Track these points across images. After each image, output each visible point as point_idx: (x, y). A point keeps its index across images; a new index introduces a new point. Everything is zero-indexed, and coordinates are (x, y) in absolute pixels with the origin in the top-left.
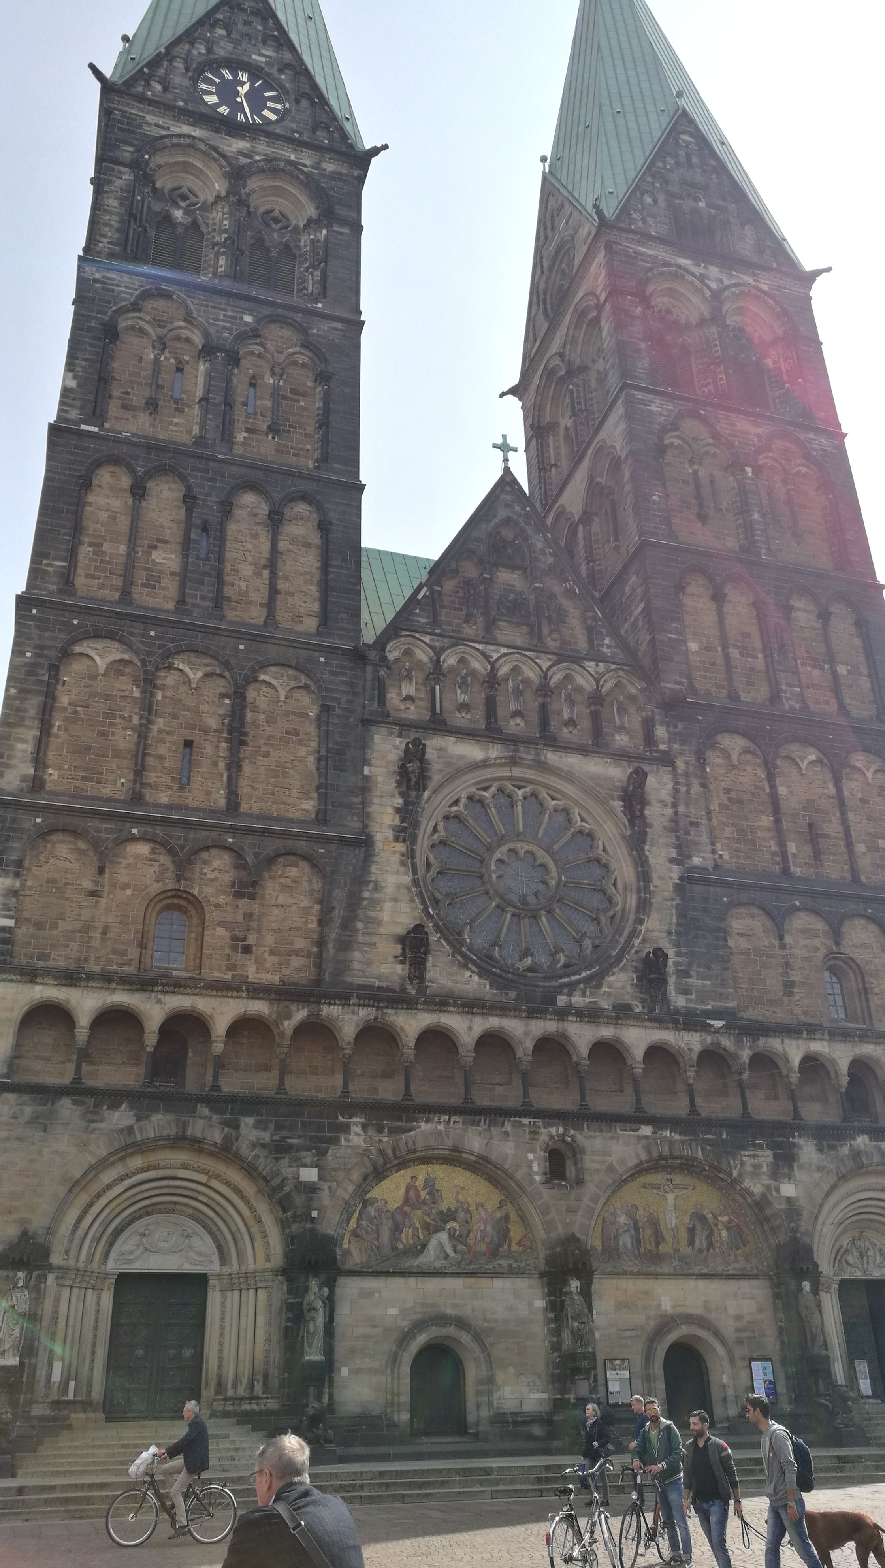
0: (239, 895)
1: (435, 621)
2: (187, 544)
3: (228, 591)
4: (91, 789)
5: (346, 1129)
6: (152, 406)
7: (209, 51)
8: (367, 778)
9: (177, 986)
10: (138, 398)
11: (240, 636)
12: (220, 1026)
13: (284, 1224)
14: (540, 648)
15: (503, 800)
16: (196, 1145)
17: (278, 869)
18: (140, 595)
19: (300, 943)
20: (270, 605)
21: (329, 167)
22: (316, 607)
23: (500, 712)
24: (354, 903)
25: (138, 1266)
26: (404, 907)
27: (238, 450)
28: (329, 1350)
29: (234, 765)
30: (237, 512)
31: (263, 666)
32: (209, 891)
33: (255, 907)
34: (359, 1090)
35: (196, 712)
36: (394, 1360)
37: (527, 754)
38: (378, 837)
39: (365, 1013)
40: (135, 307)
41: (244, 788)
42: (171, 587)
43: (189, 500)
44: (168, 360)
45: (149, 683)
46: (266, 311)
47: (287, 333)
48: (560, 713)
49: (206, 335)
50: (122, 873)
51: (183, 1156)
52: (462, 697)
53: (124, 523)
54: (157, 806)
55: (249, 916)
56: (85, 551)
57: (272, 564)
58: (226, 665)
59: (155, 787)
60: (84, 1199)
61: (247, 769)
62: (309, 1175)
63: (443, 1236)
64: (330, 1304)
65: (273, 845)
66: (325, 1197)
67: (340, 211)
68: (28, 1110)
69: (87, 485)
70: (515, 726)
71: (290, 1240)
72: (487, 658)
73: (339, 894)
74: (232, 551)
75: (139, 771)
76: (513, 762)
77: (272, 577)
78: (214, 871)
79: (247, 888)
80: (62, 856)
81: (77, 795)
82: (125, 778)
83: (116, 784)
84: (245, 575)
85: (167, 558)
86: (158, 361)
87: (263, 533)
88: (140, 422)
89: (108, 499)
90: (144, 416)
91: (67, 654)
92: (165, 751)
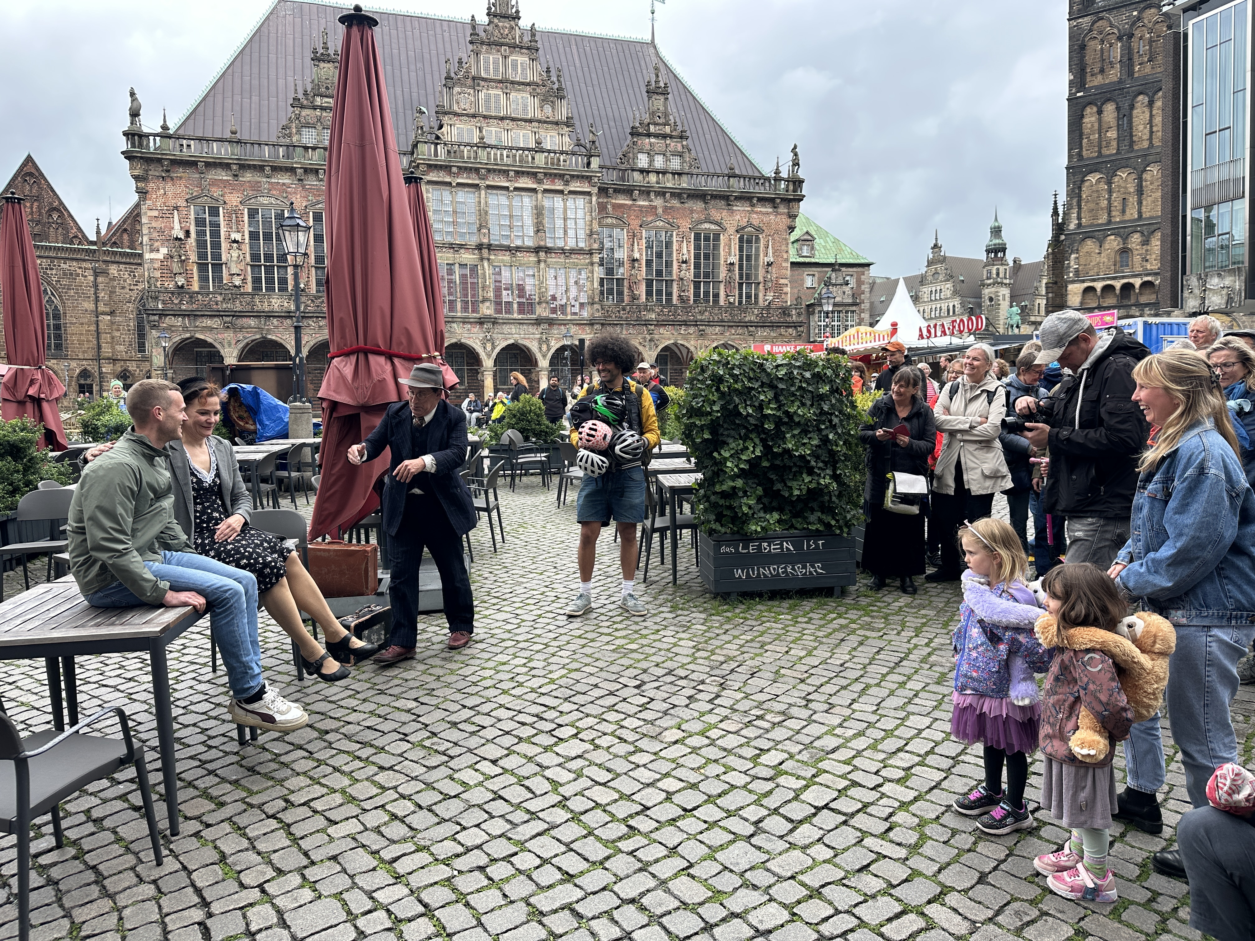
0: (1143, 245)
2: (1119, 126)
3: (1135, 139)
4: (1095, 222)
6: (1102, 71)
9: (1123, 277)
10: (1096, 70)
11: (1138, 157)
12: (1138, 285)
17: (1154, 235)
18: (1105, 151)
20: (1150, 139)
27: (1136, 75)
29: (1140, 203)
30: (1136, 105)
31: (1148, 166)
32: (1134, 245)
35: (1126, 188)
40: (1091, 30)
41: (1144, 209)
42: (1114, 144)
43: (1118, 109)
44: (1106, 46)
45: (1109, 183)
47: (1154, 9)
49: (1119, 30)
50: (1106, 246)
53: (1096, 126)
54: (1116, 223)
55: (1146, 250)
56: (1085, 142)
57: (1150, 122)
58: (1135, 168)
59: (1114, 216)
61: (1144, 203)
65: (1153, 228)
69: (1082, 116)
74: (1136, 121)
75: (1109, 213)
77: (1151, 127)
78: (1136, 238)
79: (1146, 242)
80: (1090, 245)
81: (1092, 225)
82: (1105, 216)
83: (1103, 219)
84: (1141, 130)
85: (1112, 134)
86: (1102, 49)
87: (1147, 110)
88: (1098, 80)
89: (1090, 119)
90: (1100, 77)
91: (1083, 181)
92: (1117, 204)
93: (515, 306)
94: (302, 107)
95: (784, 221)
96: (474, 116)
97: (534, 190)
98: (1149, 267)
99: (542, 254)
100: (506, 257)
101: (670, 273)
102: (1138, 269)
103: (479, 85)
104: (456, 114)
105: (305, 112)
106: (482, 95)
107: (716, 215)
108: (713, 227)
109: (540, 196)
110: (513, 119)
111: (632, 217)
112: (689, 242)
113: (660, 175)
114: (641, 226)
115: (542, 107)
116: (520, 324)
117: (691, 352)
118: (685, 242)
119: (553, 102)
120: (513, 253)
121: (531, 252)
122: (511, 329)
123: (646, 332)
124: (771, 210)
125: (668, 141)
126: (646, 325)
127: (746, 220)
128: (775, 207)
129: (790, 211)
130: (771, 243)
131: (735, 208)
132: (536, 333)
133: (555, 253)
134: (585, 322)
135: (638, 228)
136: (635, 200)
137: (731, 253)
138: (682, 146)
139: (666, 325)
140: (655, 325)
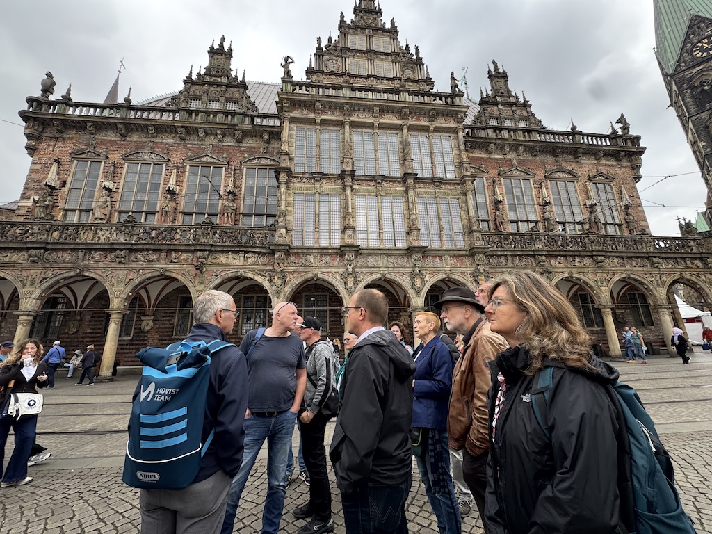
7: (692, 44)
97: (399, 127)
99: (410, 184)
100: (370, 187)
103: (346, 54)
106: (349, 62)
107: (567, 166)
108: (567, 176)
109: (405, 131)
111: (490, 168)
112: (547, 188)
113: (512, 133)
114: (499, 174)
115: (403, 71)
116: (388, 255)
117: (591, 287)
118: (544, 187)
119: (412, 68)
120: (379, 183)
121: (399, 182)
122: (377, 261)
123: (535, 265)
124: (615, 163)
125: (514, 108)
126: (534, 256)
127: (595, 170)
128: (618, 160)
129: (633, 163)
130: (623, 189)
131: (582, 161)
132: (408, 265)
133: (423, 183)
134: (464, 252)
135: (496, 176)
136: (491, 153)
137: (588, 197)
138: (528, 112)
139: (557, 256)
140: (545, 255)
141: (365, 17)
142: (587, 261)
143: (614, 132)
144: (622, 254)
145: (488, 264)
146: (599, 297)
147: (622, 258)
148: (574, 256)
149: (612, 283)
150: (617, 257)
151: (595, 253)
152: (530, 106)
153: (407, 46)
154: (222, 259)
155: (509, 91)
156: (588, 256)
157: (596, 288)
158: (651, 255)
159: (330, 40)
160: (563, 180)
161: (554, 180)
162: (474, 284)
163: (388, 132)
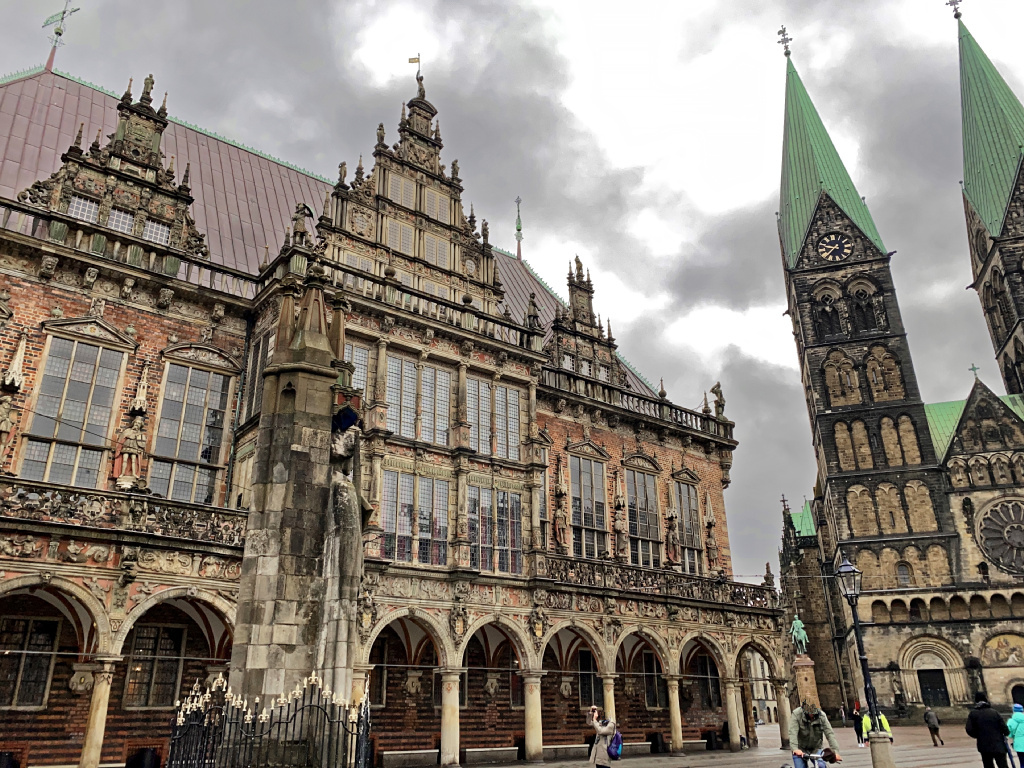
0: (920, 559)
1: (963, 448)
2: (871, 444)
3: (888, 456)
4: (868, 534)
5: (974, 627)
6: (844, 394)
7: (819, 234)
8: (952, 513)
9: (912, 592)
10: (839, 393)
11: (897, 473)
12: (928, 602)
13: (962, 656)
14: (1007, 449)
15: (1004, 509)
16: (930, 636)
17: (931, 549)
18: (862, 466)
19: (944, 572)
20: (903, 457)
21: (875, 267)
22: (918, 454)
23: (996, 476)
24: (958, 556)
25: (923, 667)
26: (976, 555)
27: (876, 400)
28: (985, 688)
29: (907, 517)
30: (883, 426)
31: (907, 481)
32: (911, 559)
33: (927, 562)
34: (976, 614)
35: (890, 502)
36: (1005, 691)
37: (1010, 492)
38: (961, 533)
39: (971, 593)
40: (828, 358)
41: (912, 524)
42: (869, 460)
43: (867, 428)
44: (843, 373)
45: (873, 496)
46: (870, 343)
47: (880, 348)
48: (1020, 472)
49: (853, 360)
50: (884, 558)
51: (927, 639)
52: (979, 475)
53: (849, 441)
54: (888, 535)
55: (926, 566)
56: (840, 455)
57: (899, 442)
58: (895, 484)
59: (885, 529)
60: (903, 652)
61: (911, 517)
62: (966, 641)
63: (1013, 656)
64: (982, 677)
65: (927, 542)
66: (972, 646)
67: (885, 286)
68: (882, 631)
69: (834, 432)
70: (1003, 481)
71: (965, 660)
72: (986, 458)
73: (953, 555)
74: (885, 441)
75: (879, 525)
76: (1004, 496)
77: (901, 447)
78: (911, 553)
79: (923, 557)
80: (866, 556)
81: (864, 537)
82: (876, 528)
83: (874, 531)
84: (892, 450)
85: (866, 450)
86: (840, 375)
87: (894, 431)
88: (841, 402)
89: (841, 434)
90: (842, 398)
91: (847, 492)
92: (885, 517)
93: (416, 545)
94: (85, 165)
95: (719, 473)
96: (374, 246)
97: (456, 365)
98: (932, 583)
99: (464, 462)
100: (407, 460)
101: (601, 521)
102: (923, 586)
103: (384, 208)
104: (349, 236)
105: (85, 174)
106: (387, 222)
107: (649, 450)
108: (647, 465)
109: (463, 373)
110: (427, 265)
111: (555, 434)
112: (622, 481)
113: (589, 386)
114: (566, 449)
115: (464, 261)
116: (422, 578)
117: (660, 649)
118: (619, 480)
119: (477, 259)
120: (420, 455)
121: (446, 456)
122: (404, 587)
123: (602, 609)
124: (703, 456)
125: (596, 347)
126: (602, 597)
127: (680, 463)
128: (707, 452)
129: (723, 460)
130: (709, 498)
131: (667, 446)
132: (447, 598)
133: (478, 462)
134: (521, 583)
135: (562, 451)
136: (559, 412)
137: (669, 504)
138: (611, 356)
139: (628, 599)
140: (616, 598)
141: (417, 146)
142: (660, 610)
143: (707, 411)
144: (698, 604)
145: (548, 604)
146: (667, 663)
147: (697, 608)
148: (646, 602)
149: (683, 643)
150: (692, 607)
151: (669, 600)
152: (615, 347)
153: (472, 219)
154: (161, 561)
155: (592, 317)
156: (661, 603)
157: (665, 650)
158: (726, 608)
159: (359, 172)
160: (642, 471)
161: (633, 469)
162: (528, 634)
163: (437, 367)
